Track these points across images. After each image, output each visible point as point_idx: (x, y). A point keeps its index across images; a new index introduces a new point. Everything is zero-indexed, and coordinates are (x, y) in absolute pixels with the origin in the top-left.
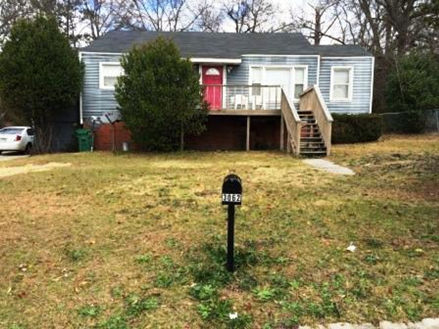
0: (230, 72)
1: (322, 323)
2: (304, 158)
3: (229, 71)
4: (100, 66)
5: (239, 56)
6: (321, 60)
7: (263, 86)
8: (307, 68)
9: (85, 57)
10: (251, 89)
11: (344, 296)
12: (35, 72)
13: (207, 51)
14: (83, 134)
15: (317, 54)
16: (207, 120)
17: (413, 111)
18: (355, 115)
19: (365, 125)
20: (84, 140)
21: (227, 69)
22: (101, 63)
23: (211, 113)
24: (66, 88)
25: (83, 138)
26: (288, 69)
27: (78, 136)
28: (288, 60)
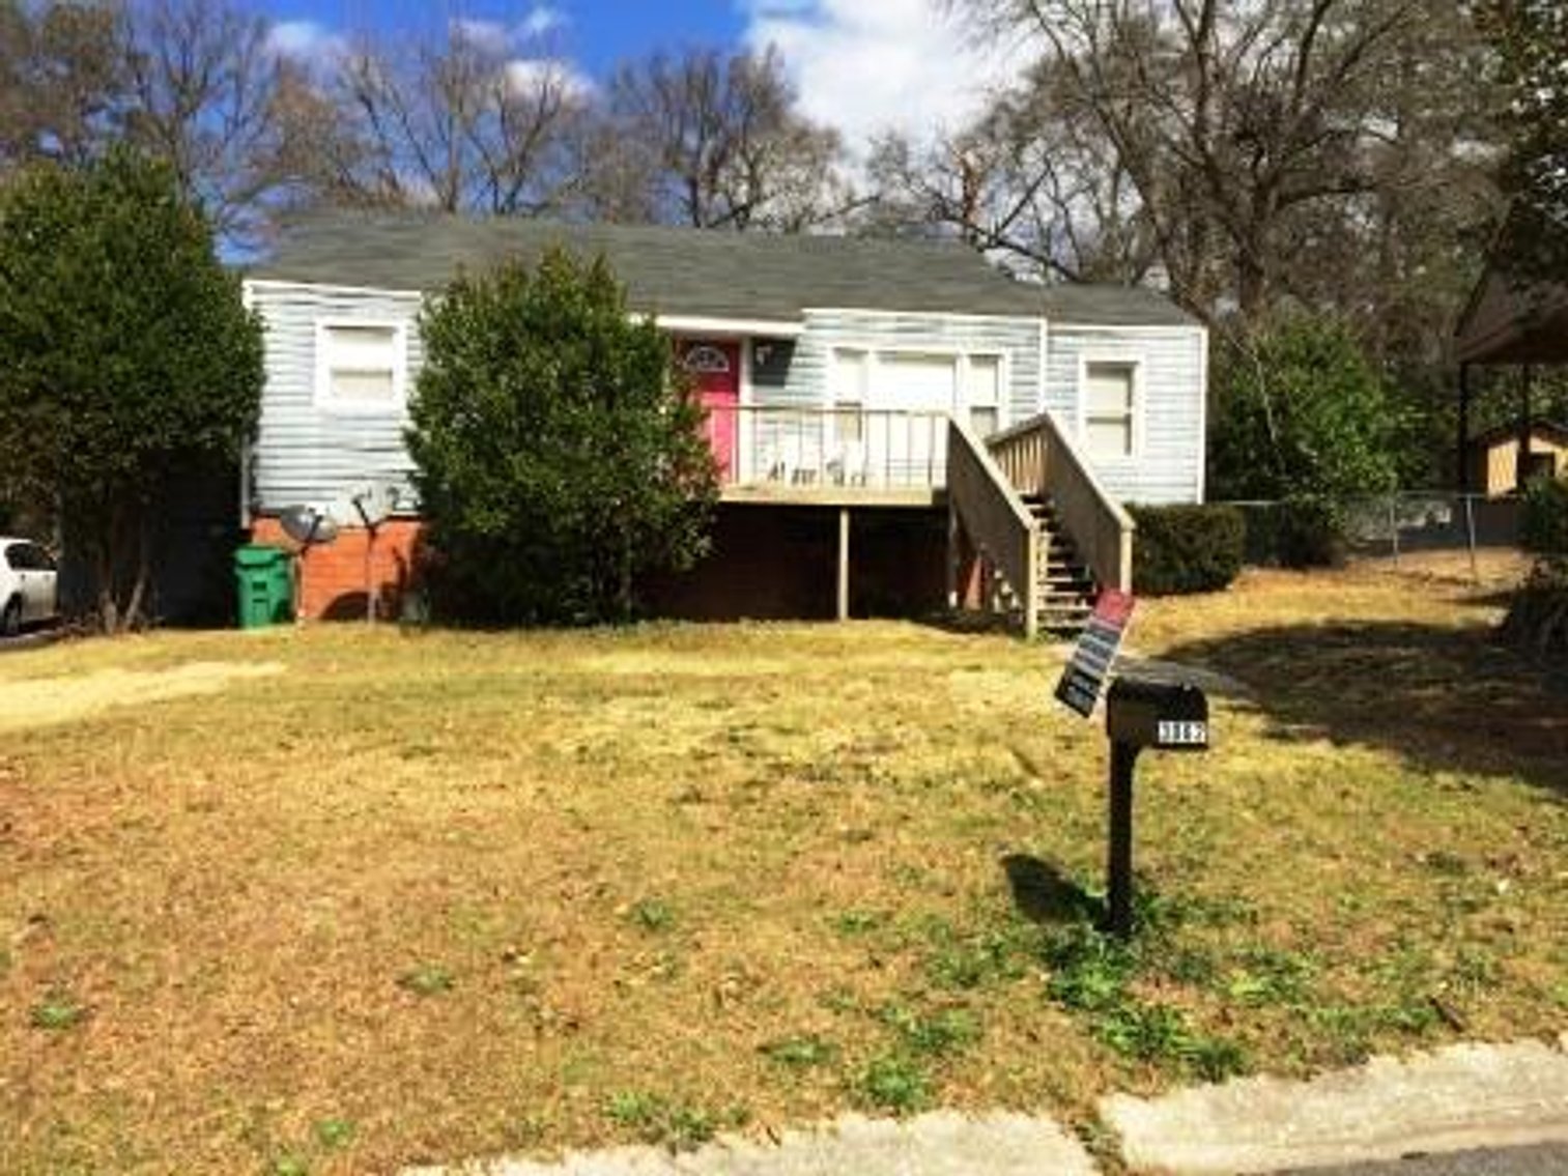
0: (766, 361)
1: (1420, 1047)
2: (1052, 642)
3: (760, 358)
4: (319, 329)
5: (795, 314)
6: (1051, 333)
7: (869, 412)
8: (1009, 358)
9: (263, 298)
10: (829, 421)
11: (1444, 985)
12: (111, 348)
13: (684, 291)
14: (260, 566)
15: (1038, 314)
16: (713, 519)
17: (1309, 497)
18: (1158, 510)
19: (1190, 539)
20: (261, 586)
21: (754, 352)
22: (323, 321)
23: (725, 498)
24: (216, 404)
25: (259, 577)
26: (950, 360)
27: (239, 572)
28: (948, 329)
